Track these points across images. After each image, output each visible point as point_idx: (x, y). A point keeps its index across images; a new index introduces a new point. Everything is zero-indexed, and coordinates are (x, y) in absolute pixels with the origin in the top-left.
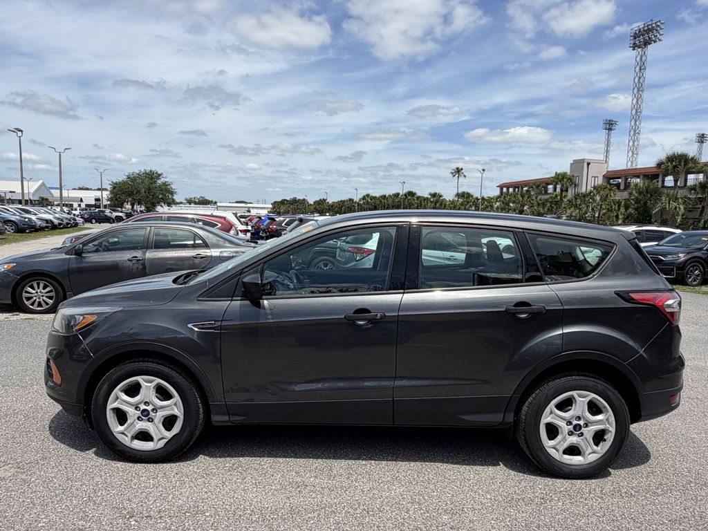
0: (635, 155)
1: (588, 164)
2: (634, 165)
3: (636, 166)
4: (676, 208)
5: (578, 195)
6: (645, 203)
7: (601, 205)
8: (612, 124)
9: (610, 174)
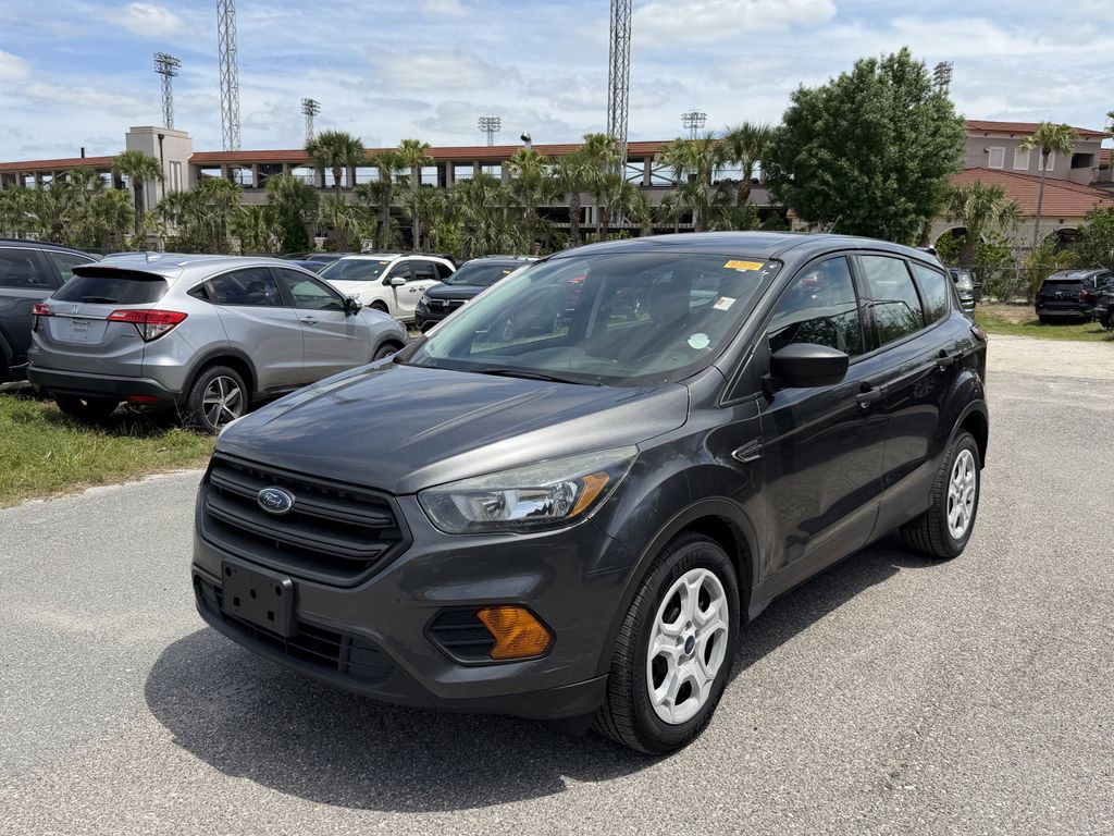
0: (235, 127)
1: (161, 137)
2: (235, 143)
3: (239, 146)
4: (347, 224)
5: (175, 196)
6: (296, 214)
7: (223, 216)
8: (171, 64)
9: (201, 158)
